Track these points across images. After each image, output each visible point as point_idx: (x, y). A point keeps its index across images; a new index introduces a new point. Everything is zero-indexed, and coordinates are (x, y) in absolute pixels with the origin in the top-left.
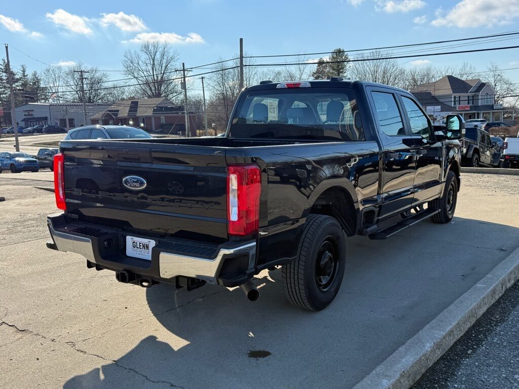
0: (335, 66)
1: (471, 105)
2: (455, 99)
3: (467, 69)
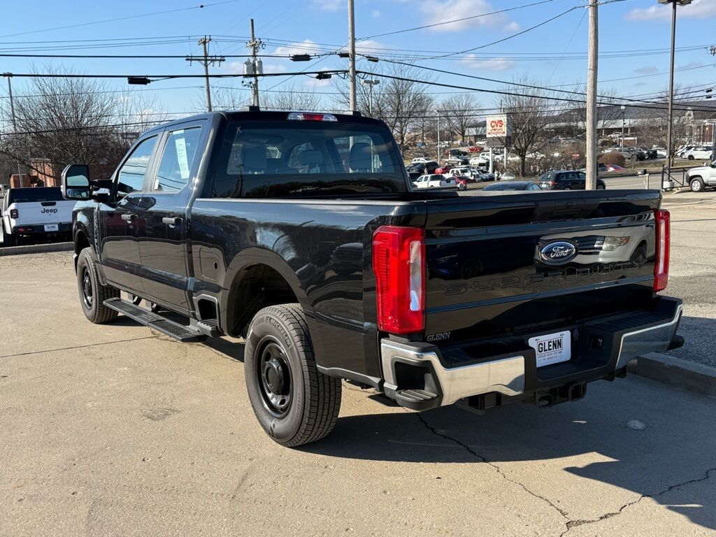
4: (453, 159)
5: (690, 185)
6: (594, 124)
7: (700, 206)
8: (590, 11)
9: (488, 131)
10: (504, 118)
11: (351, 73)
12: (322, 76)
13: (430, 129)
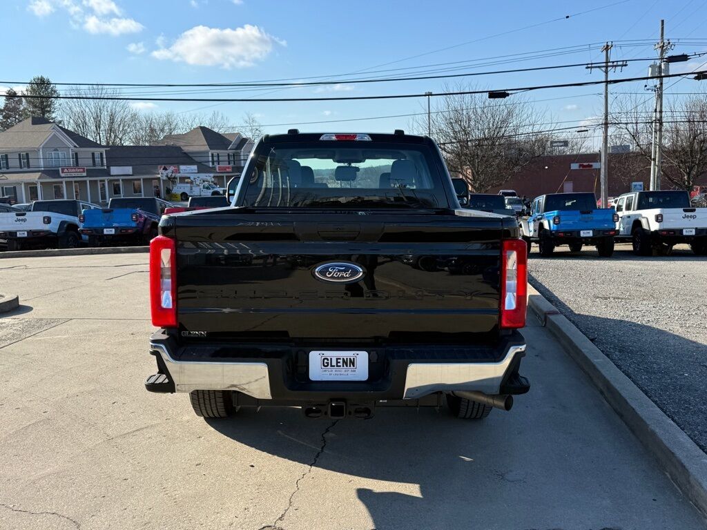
0: (37, 101)
1: (232, 165)
2: (213, 159)
3: (219, 119)
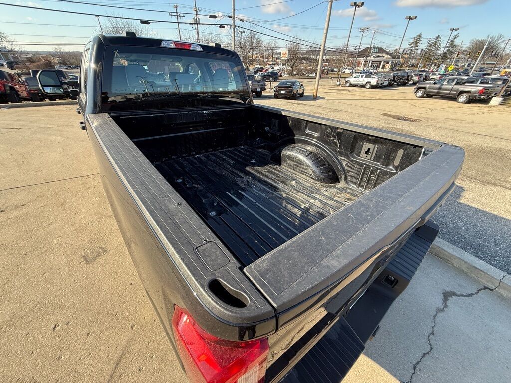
4: (269, 67)
5: (346, 84)
6: (323, 57)
7: (349, 93)
8: (330, 4)
9: (282, 57)
10: (287, 52)
11: (233, 26)
12: (222, 26)
13: (262, 54)
